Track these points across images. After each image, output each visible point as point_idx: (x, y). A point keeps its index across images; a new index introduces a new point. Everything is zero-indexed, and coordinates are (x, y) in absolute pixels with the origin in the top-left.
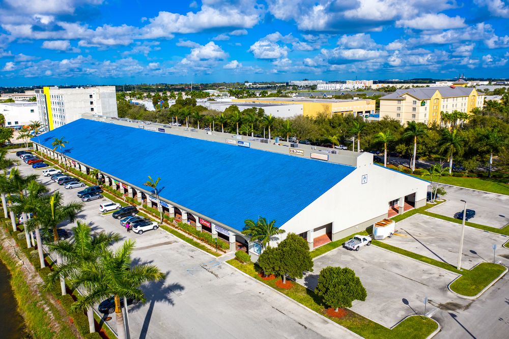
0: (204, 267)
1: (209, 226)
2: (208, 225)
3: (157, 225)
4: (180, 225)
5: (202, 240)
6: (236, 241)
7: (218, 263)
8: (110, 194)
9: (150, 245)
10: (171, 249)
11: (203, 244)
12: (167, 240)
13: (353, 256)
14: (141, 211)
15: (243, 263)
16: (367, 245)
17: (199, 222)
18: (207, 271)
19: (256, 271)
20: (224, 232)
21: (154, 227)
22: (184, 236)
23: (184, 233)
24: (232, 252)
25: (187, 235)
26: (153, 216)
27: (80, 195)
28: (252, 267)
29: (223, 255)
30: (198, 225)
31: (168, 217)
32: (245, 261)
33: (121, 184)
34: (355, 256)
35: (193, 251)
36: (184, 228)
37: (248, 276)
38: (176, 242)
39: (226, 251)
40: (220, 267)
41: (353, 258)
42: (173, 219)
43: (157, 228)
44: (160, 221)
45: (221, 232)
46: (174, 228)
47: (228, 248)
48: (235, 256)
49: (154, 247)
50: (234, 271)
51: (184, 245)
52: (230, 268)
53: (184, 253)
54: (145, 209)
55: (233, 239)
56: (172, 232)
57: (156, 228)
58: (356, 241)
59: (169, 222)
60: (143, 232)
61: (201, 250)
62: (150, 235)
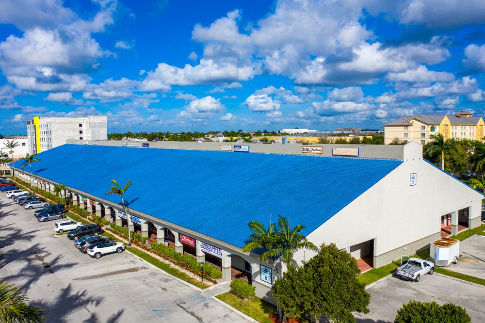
0: (180, 304)
1: (193, 245)
2: (191, 242)
3: (123, 247)
4: (153, 246)
5: (182, 266)
6: (233, 267)
7: (204, 298)
8: (76, 214)
9: (106, 272)
10: (135, 278)
11: (184, 271)
12: (132, 266)
13: (415, 290)
14: (107, 231)
15: (243, 298)
16: (429, 273)
17: (179, 240)
18: (185, 312)
19: (265, 312)
20: (214, 253)
21: (118, 248)
22: (158, 260)
23: (157, 257)
24: (225, 283)
25: (161, 259)
26: (121, 236)
27: (37, 214)
28: (257, 306)
29: (212, 287)
30: (178, 244)
31: (139, 237)
32: (246, 296)
33: (88, 201)
34: (417, 289)
35: (167, 280)
36: (159, 250)
37: (252, 320)
38: (145, 268)
39: (217, 281)
40: (206, 305)
41: (416, 293)
42: (146, 239)
43: (123, 250)
44: (127, 242)
45: (210, 253)
46: (146, 251)
47: (220, 277)
48: (230, 288)
49: (112, 276)
50: (227, 312)
51: (156, 272)
52: (222, 308)
53: (153, 283)
54: (112, 229)
55: (227, 262)
56: (142, 256)
57: (120, 250)
58: (414, 267)
59: (140, 243)
60: (102, 255)
61: (179, 280)
62: (110, 260)
